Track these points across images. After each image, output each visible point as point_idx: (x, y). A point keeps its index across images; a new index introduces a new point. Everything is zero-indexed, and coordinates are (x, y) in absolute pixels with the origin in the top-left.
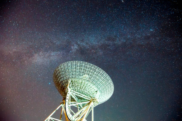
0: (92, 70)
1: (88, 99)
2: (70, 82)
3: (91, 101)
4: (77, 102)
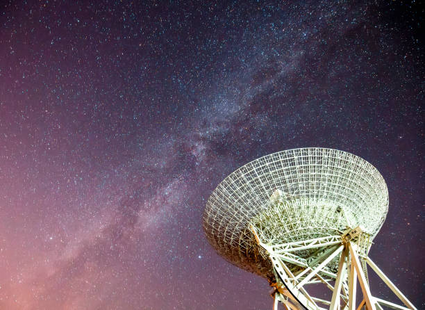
0: (285, 165)
1: (332, 243)
2: (254, 229)
3: (345, 244)
4: (309, 268)
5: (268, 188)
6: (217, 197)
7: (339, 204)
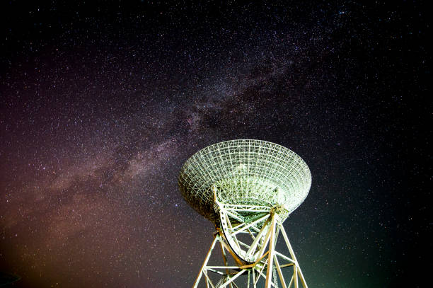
0: (251, 151)
1: (264, 211)
2: (215, 190)
3: (271, 213)
4: (244, 223)
5: (234, 163)
6: (195, 160)
7: (278, 186)
